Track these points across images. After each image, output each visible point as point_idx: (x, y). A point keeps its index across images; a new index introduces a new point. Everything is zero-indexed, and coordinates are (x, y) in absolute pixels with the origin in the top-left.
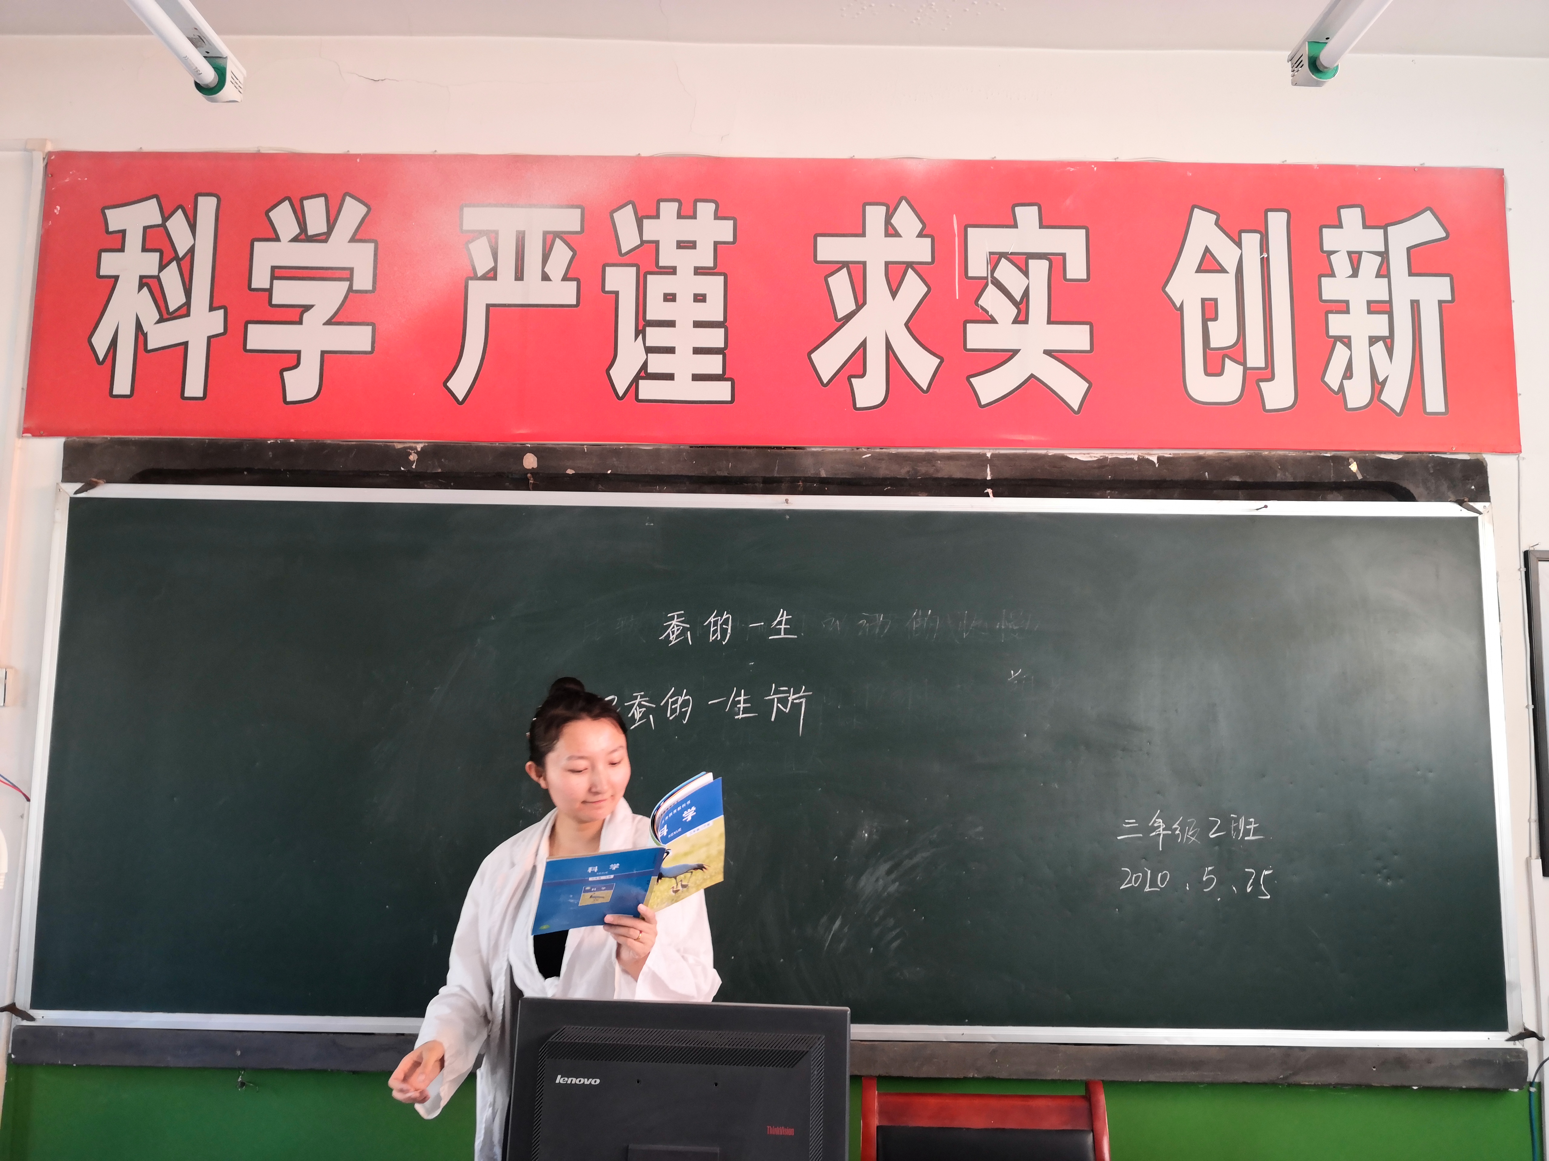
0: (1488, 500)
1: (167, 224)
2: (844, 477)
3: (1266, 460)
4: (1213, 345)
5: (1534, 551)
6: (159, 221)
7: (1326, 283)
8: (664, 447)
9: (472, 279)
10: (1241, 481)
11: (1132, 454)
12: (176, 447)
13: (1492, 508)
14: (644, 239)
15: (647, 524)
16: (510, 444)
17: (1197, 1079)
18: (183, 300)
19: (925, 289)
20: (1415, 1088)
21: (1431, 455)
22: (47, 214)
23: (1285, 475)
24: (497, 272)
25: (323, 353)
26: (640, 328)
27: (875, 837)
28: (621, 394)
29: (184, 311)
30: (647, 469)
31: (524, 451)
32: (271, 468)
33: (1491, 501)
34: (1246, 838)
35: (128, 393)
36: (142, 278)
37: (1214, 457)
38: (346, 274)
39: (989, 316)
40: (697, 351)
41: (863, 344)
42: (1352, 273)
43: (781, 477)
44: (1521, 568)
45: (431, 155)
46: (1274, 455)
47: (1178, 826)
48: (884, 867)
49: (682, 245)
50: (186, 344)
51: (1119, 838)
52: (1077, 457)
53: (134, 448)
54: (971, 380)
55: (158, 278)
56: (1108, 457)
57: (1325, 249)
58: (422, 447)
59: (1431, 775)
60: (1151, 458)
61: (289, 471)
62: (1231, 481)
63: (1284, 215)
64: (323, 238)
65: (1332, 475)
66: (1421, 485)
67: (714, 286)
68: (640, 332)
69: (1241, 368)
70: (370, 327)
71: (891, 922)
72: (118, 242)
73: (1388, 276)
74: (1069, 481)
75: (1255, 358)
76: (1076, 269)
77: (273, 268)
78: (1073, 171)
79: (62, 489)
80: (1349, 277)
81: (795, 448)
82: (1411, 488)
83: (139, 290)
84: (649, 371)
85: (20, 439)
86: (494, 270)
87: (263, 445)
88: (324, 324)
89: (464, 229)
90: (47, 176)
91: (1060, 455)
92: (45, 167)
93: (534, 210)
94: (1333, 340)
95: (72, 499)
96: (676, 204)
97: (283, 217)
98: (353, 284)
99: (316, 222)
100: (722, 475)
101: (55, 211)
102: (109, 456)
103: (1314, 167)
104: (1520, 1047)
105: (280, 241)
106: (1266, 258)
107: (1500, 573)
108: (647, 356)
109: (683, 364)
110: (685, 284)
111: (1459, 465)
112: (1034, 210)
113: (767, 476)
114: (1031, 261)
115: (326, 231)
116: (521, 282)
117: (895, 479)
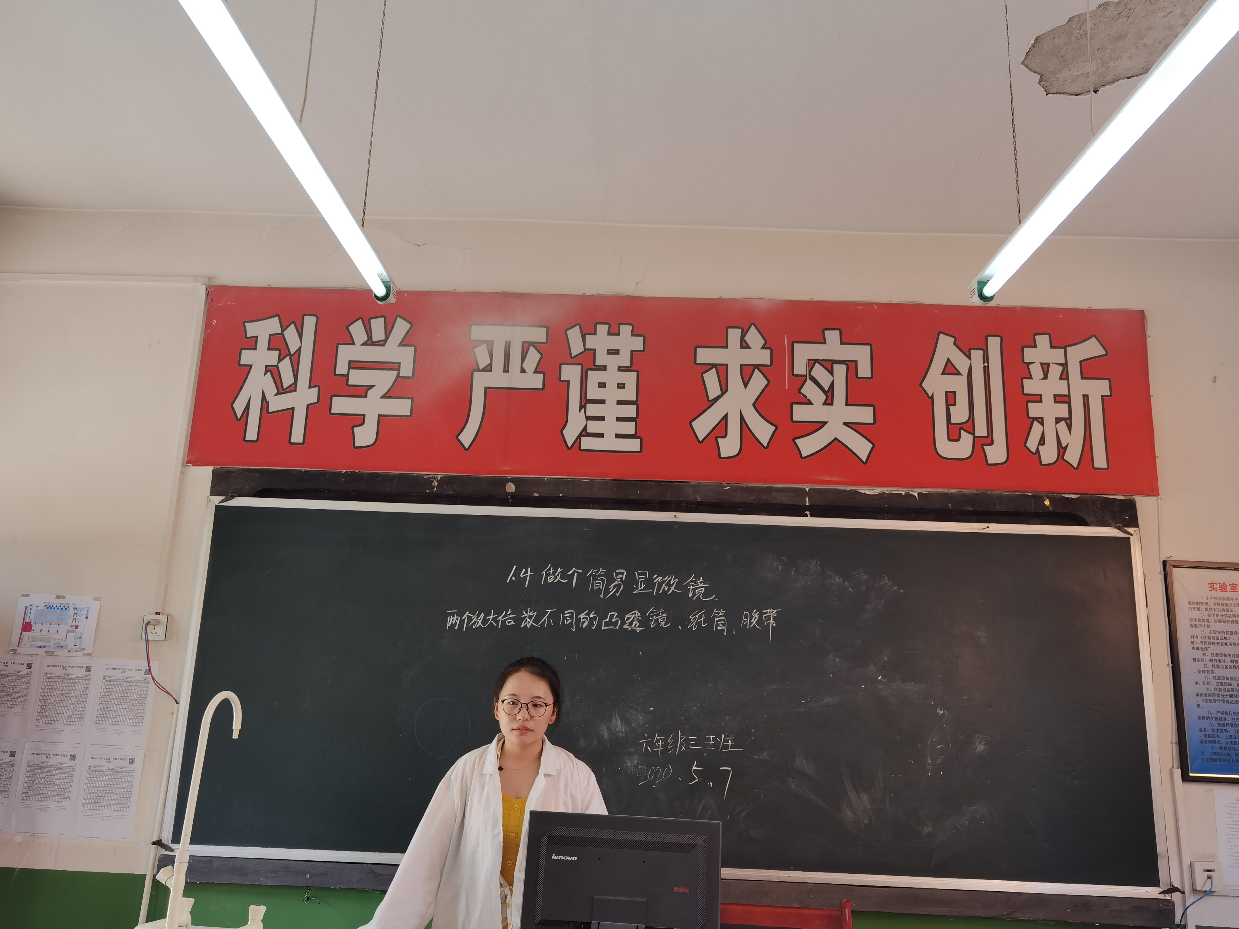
0: (1137, 526)
1: (284, 333)
2: (714, 502)
3: (989, 497)
4: (953, 422)
5: (1170, 560)
6: (280, 331)
7: (1026, 383)
8: (596, 479)
9: (476, 371)
10: (973, 511)
11: (900, 491)
12: (284, 475)
13: (1140, 531)
14: (586, 348)
15: (585, 529)
16: (497, 476)
17: (947, 913)
18: (293, 381)
19: (765, 382)
20: (1097, 924)
21: (1098, 496)
22: (208, 325)
23: (1001, 507)
24: (492, 367)
25: (380, 416)
26: (583, 404)
27: (731, 740)
28: (569, 446)
29: (293, 388)
30: (585, 494)
31: (507, 481)
32: (343, 489)
33: (1139, 527)
35: (255, 439)
36: (267, 366)
37: (955, 493)
38: (395, 366)
39: (808, 400)
40: (619, 419)
41: (726, 417)
42: (1043, 377)
43: (672, 501)
44: (1161, 571)
45: (452, 292)
46: (995, 493)
49: (610, 352)
50: (293, 409)
52: (865, 492)
53: (257, 474)
54: (796, 440)
55: (277, 366)
57: (1025, 361)
58: (441, 478)
60: (913, 493)
61: (354, 491)
62: (966, 510)
63: (999, 339)
64: (381, 343)
65: (1033, 507)
66: (1092, 516)
67: (630, 379)
68: (583, 406)
69: (972, 436)
70: (410, 400)
71: (742, 798)
72: (252, 343)
73: (1067, 379)
74: (861, 508)
75: (981, 430)
76: (864, 371)
78: (860, 308)
79: (210, 500)
80: (1042, 379)
81: (680, 482)
82: (1085, 517)
83: (265, 374)
84: (588, 432)
85: (184, 468)
86: (490, 365)
87: (339, 474)
88: (380, 398)
89: (471, 339)
90: (208, 302)
91: (854, 491)
92: (207, 294)
93: (516, 328)
94: (1032, 419)
95: (217, 508)
96: (607, 326)
97: (357, 330)
98: (400, 372)
99: (378, 333)
100: (633, 498)
101: (213, 323)
102: (241, 479)
103: (1017, 308)
104: (1170, 898)
105: (355, 345)
106: (987, 366)
107: (1146, 575)
108: (587, 422)
109: (610, 427)
110: (612, 377)
111: (1117, 503)
112: (837, 332)
113: (663, 499)
114: (835, 366)
115: (384, 339)
116: (507, 373)
117: (746, 503)
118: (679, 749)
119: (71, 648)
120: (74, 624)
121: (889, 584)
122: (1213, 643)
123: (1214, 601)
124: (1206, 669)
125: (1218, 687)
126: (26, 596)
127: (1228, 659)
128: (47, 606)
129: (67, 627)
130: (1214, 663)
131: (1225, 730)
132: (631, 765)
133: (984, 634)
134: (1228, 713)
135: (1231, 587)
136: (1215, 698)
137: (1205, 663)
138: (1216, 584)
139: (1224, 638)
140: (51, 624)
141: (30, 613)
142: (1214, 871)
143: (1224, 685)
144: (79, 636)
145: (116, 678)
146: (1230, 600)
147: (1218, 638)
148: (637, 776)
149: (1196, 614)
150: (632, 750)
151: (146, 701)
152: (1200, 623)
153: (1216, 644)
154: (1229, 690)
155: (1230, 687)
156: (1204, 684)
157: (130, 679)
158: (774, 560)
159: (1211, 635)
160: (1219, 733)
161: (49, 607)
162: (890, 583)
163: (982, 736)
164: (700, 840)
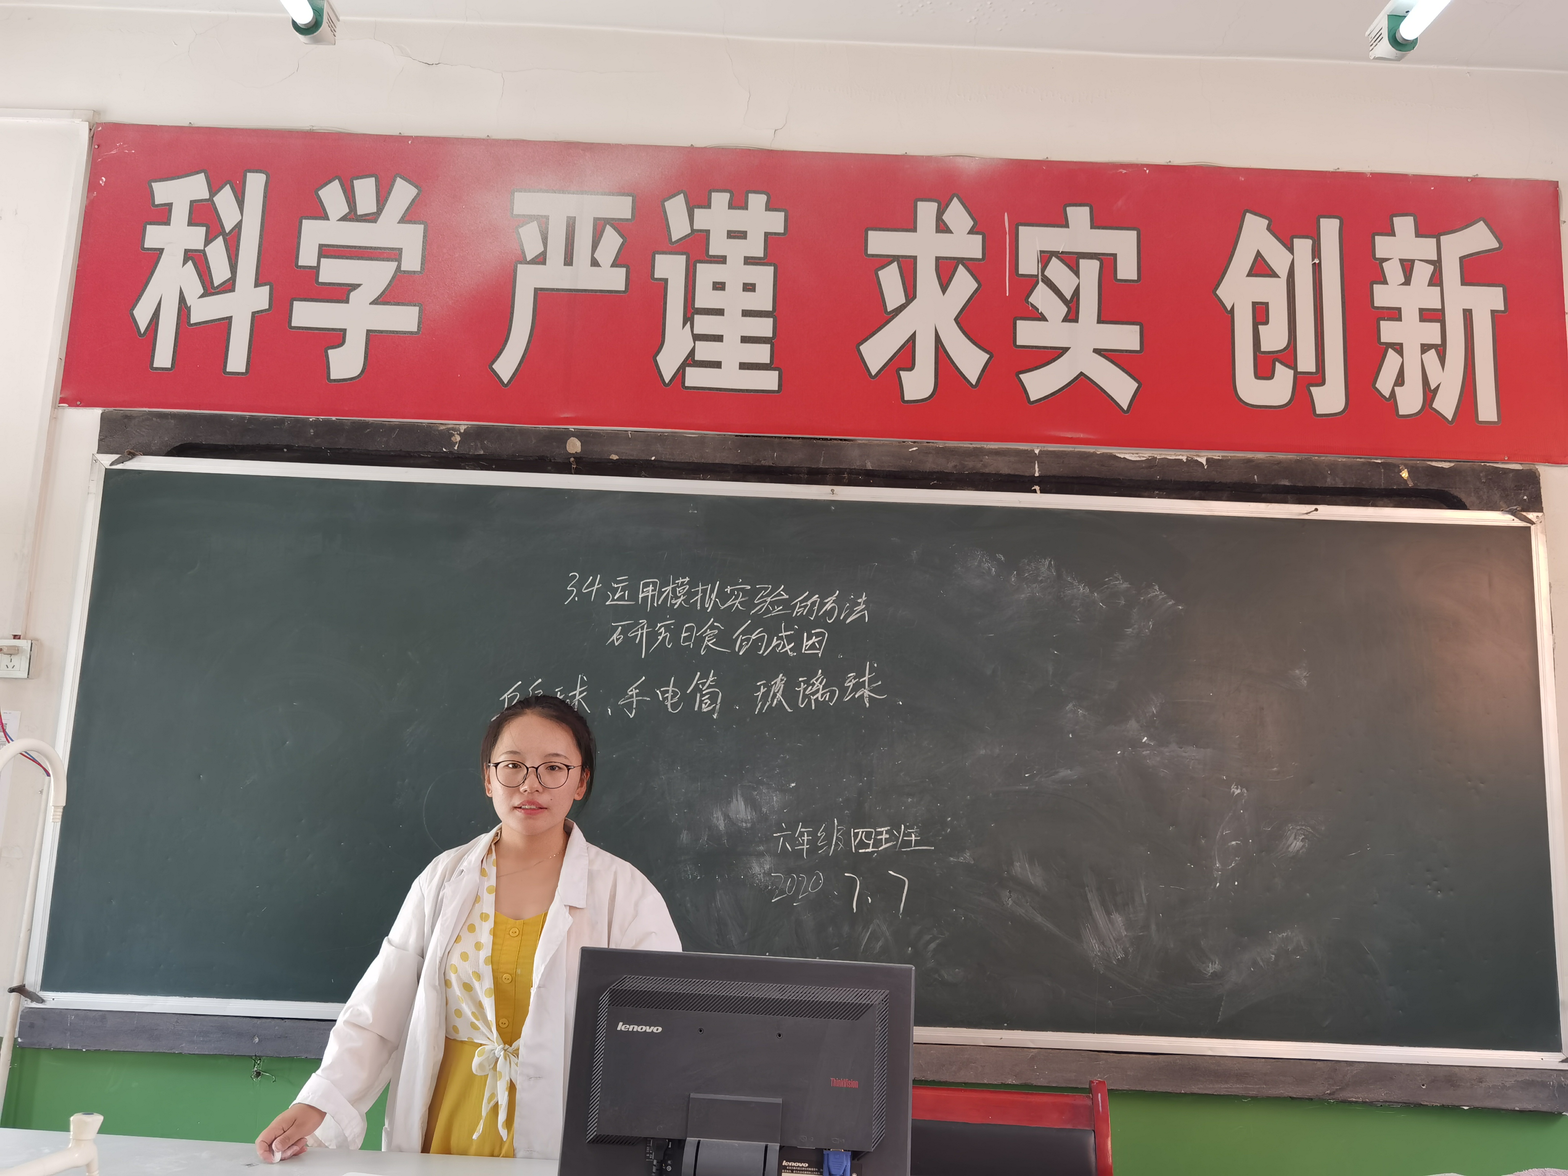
0: (1541, 510)
1: (215, 199)
2: (890, 469)
3: (1316, 466)
4: (1263, 348)
6: (206, 195)
7: (1377, 288)
9: (521, 263)
10: (1291, 485)
11: (1180, 455)
12: (216, 421)
13: (1545, 518)
14: (694, 228)
15: (690, 511)
16: (552, 429)
17: (1241, 1092)
18: (229, 276)
19: (975, 285)
20: (1466, 1108)
21: (1483, 464)
22: (92, 185)
23: (1334, 480)
24: (546, 256)
25: (369, 332)
28: (667, 381)
29: (229, 286)
30: (692, 457)
31: (568, 434)
32: (312, 446)
33: (1544, 511)
35: (169, 366)
36: (186, 251)
37: (1264, 460)
38: (394, 254)
39: (1039, 313)
40: (745, 340)
41: (913, 338)
42: (1404, 280)
43: (827, 468)
45: (484, 139)
46: (1324, 460)
49: (733, 235)
50: (230, 318)
52: (1126, 457)
53: (173, 421)
55: (203, 252)
56: (1156, 457)
57: (1377, 256)
58: (465, 429)
59: (1482, 786)
60: (1199, 459)
61: (329, 449)
62: (1280, 485)
63: (1336, 222)
64: (372, 218)
65: (1383, 482)
66: (1473, 494)
67: (764, 276)
68: (688, 319)
69: (1292, 371)
70: (417, 308)
71: (930, 920)
72: (163, 215)
73: (1440, 284)
74: (1117, 481)
75: (1306, 362)
76: (1127, 270)
77: (321, 246)
78: (1125, 173)
79: (97, 460)
80: (1402, 284)
81: (841, 440)
82: (1463, 496)
83: (184, 264)
84: (696, 359)
85: (56, 410)
86: (544, 254)
87: (305, 422)
88: (370, 304)
89: (514, 213)
90: (93, 147)
91: (1109, 454)
92: (92, 138)
93: (585, 196)
94: (1385, 346)
95: (107, 471)
96: (728, 195)
97: (332, 196)
98: (401, 264)
99: (366, 200)
100: (767, 464)
101: (101, 182)
102: (146, 429)
103: (1367, 175)
105: (328, 219)
106: (1318, 263)
107: (1552, 585)
108: (695, 343)
109: (731, 352)
110: (735, 273)
111: (1511, 475)
112: (1086, 210)
113: (813, 467)
114: (1081, 261)
115: (376, 211)
116: (570, 267)
117: (942, 473)
118: (834, 847)
121: (1161, 597)
132: (761, 871)
133: (1305, 674)
148: (770, 888)
150: (762, 848)
158: (984, 560)
162: (1163, 595)
163: (1298, 828)
164: (876, 997)
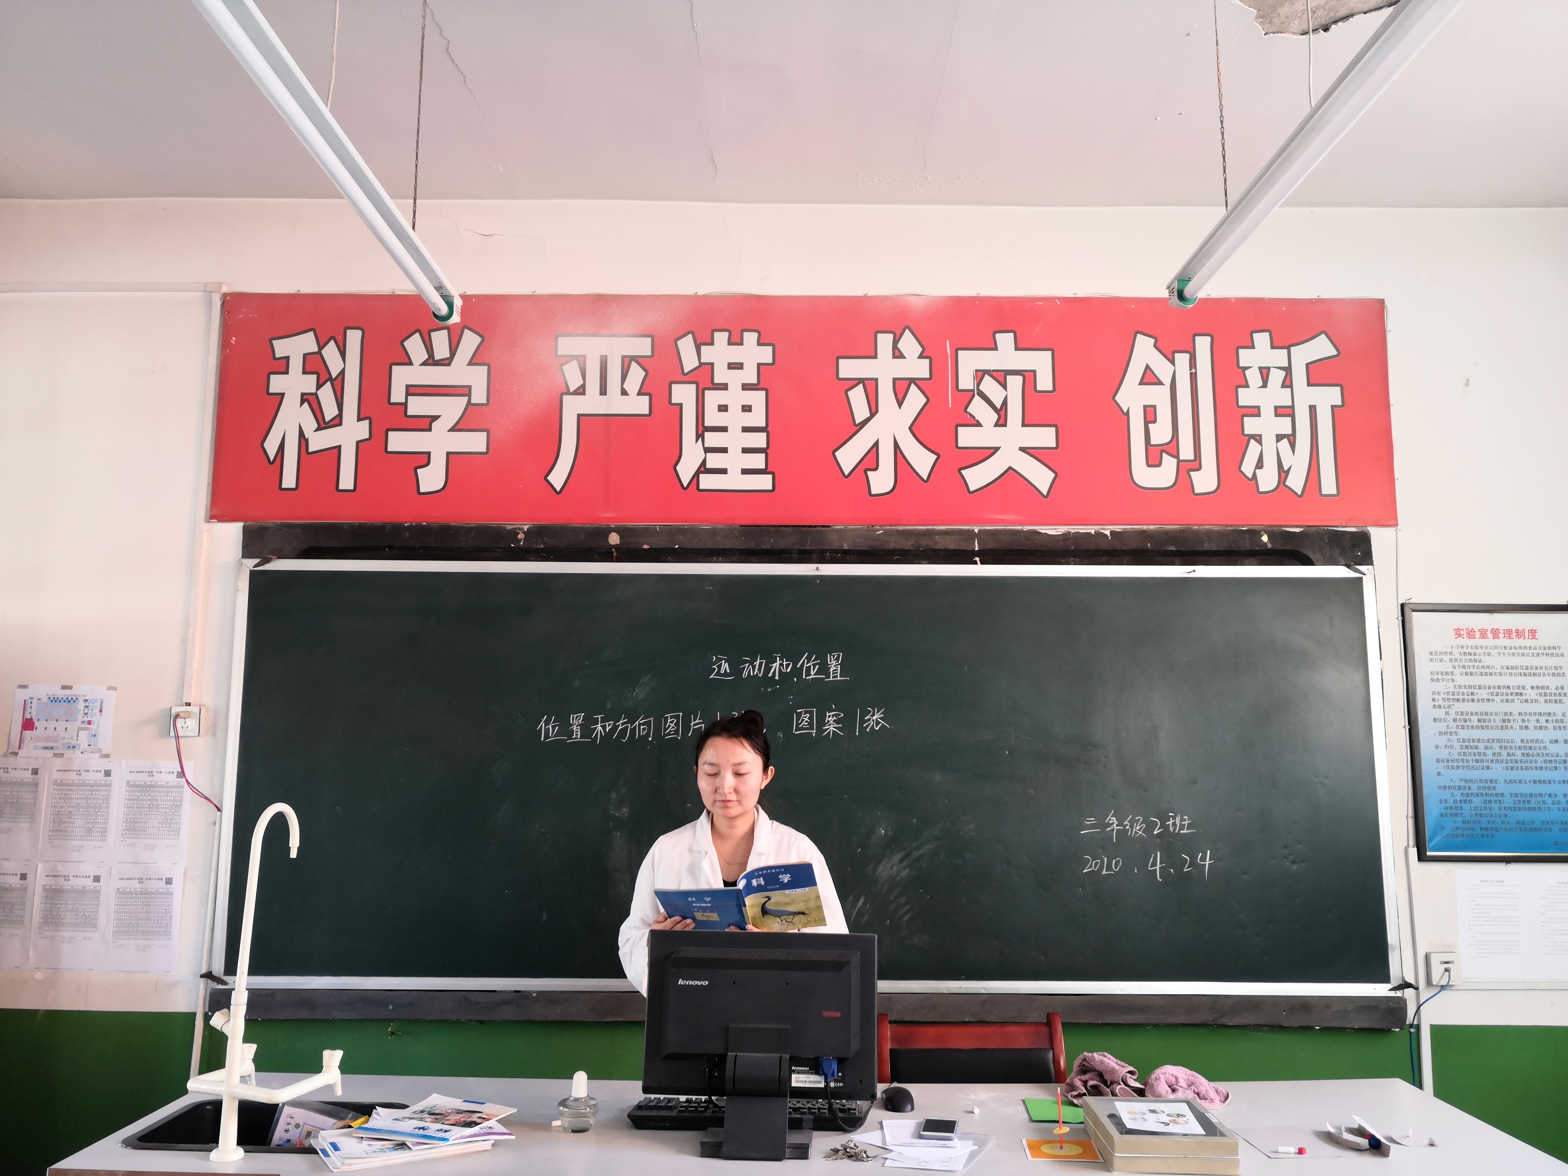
0: (1371, 563)
1: (322, 352)
2: (859, 549)
3: (1196, 533)
4: (1152, 443)
5: (1409, 603)
6: (316, 349)
7: (1242, 391)
8: (719, 526)
9: (565, 394)
10: (1178, 551)
11: (1089, 529)
12: (333, 529)
13: (1374, 570)
14: (702, 362)
15: (707, 588)
16: (597, 525)
17: (1144, 1021)
18: (337, 412)
19: (925, 400)
20: (1317, 1028)
21: (1326, 528)
22: (224, 343)
23: (1210, 545)
24: (585, 389)
25: (448, 454)
26: (700, 432)
27: (890, 833)
28: (685, 485)
29: (337, 421)
30: (706, 544)
31: (610, 530)
32: (408, 545)
33: (1374, 564)
34: (1181, 832)
35: (294, 486)
36: (303, 395)
37: (1155, 531)
38: (465, 391)
39: (975, 421)
40: (745, 451)
41: (876, 444)
42: (1262, 384)
43: (812, 550)
44: (1398, 617)
45: (530, 296)
46: (1202, 529)
47: (1128, 823)
48: (897, 857)
49: (732, 366)
50: (339, 447)
51: (1082, 832)
52: (1046, 532)
53: (299, 530)
54: (962, 472)
55: (316, 394)
56: (1071, 532)
57: (1241, 365)
58: (527, 528)
59: (1326, 781)
60: (1105, 532)
61: (421, 547)
62: (1169, 551)
63: (1209, 338)
64: (446, 362)
65: (1249, 544)
66: (1318, 552)
67: (758, 399)
68: (700, 436)
69: (1176, 460)
70: (485, 433)
71: (903, 900)
72: (283, 366)
73: (1291, 386)
74: (1040, 551)
75: (1186, 452)
76: (1045, 382)
77: (408, 387)
78: (1041, 304)
79: (243, 564)
80: (1260, 387)
81: (823, 526)
82: (1311, 554)
84: (707, 467)
85: (206, 524)
86: (583, 387)
87: (402, 526)
88: (448, 431)
89: (558, 354)
90: (224, 313)
91: (1033, 530)
92: (223, 305)
93: (614, 338)
94: (1248, 437)
95: (252, 573)
96: (727, 334)
97: (415, 346)
98: (471, 398)
99: (441, 349)
100: (765, 547)
101: (232, 341)
102: (280, 537)
103: (1231, 300)
104: (1401, 995)
105: (413, 365)
106: (1194, 373)
107: (1381, 622)
108: (706, 455)
109: (734, 461)
110: (735, 397)
111: (1348, 536)
112: (1011, 336)
113: (802, 548)
114: (1008, 377)
115: (449, 356)
116: (605, 396)
117: (903, 550)
119: (84, 749)
120: (86, 719)
122: (1458, 700)
123: (1460, 650)
124: (1448, 730)
125: (1462, 751)
126: (24, 687)
127: (1475, 718)
128: (51, 699)
129: (78, 724)
130: (1458, 723)
131: (1469, 801)
134: (1474, 781)
135: (1480, 633)
136: (1458, 764)
137: (1448, 723)
138: (1463, 630)
139: (1470, 694)
140: (57, 720)
141: (31, 708)
142: (1452, 962)
143: (1469, 748)
144: (93, 734)
145: (143, 783)
146: (1479, 648)
147: (1463, 694)
149: (1439, 667)
151: (181, 809)
152: (1443, 677)
153: (1461, 701)
154: (1475, 755)
155: (1476, 751)
156: (1446, 748)
157: (160, 783)
159: (1456, 690)
160: (1463, 805)
161: (55, 700)
